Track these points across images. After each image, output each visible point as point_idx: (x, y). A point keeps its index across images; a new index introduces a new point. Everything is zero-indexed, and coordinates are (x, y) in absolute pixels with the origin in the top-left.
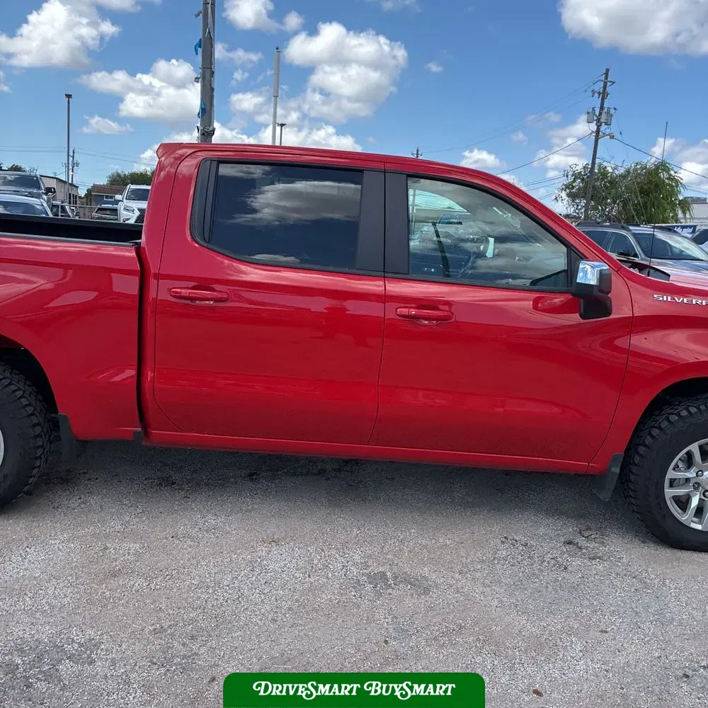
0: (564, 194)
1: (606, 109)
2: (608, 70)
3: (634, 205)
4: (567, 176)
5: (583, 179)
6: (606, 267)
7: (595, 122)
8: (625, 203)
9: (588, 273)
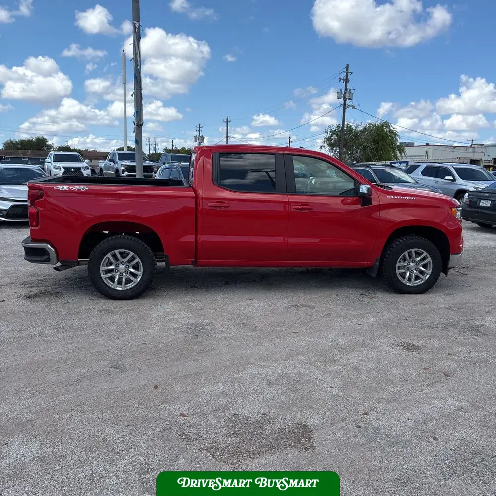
0: (326, 145)
1: (348, 90)
2: (348, 65)
3: (370, 150)
4: (327, 133)
5: (337, 135)
6: (369, 186)
7: (342, 98)
8: (364, 149)
9: (364, 189)
